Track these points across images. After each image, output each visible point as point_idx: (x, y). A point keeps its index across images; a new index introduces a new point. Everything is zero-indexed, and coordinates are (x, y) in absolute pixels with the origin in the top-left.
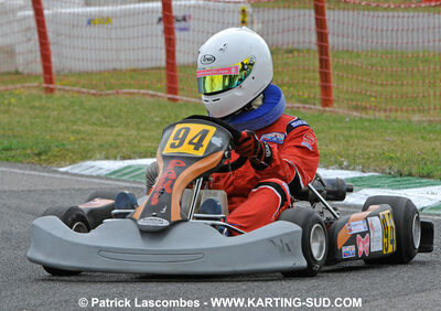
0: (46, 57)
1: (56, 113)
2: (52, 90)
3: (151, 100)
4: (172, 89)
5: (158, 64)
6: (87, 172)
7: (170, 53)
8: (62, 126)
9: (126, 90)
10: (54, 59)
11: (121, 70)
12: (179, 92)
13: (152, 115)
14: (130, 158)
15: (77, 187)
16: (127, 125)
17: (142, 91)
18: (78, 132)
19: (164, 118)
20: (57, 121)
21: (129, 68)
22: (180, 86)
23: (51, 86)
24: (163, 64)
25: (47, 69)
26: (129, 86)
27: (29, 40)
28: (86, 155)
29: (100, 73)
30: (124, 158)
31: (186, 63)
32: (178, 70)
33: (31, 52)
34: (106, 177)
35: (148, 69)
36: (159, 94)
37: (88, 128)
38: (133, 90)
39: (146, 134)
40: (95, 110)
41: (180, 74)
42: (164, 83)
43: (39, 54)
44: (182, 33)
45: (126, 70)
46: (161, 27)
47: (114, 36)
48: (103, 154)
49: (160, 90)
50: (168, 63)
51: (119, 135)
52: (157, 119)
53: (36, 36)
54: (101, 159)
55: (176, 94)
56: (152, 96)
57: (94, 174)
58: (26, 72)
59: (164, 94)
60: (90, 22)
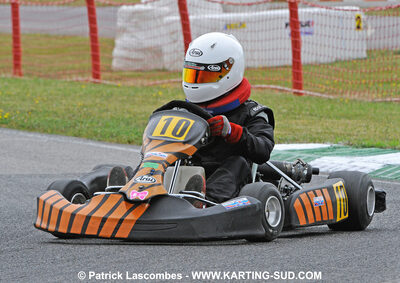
3: (280, 94)
4: (298, 85)
5: (282, 63)
7: (296, 54)
11: (254, 68)
12: (304, 87)
13: (281, 107)
17: (272, 86)
19: (291, 109)
21: (261, 66)
22: (304, 81)
24: (290, 62)
26: (261, 82)
27: (175, 41)
31: (310, 62)
32: (303, 68)
33: (177, 51)
35: (277, 67)
36: (286, 89)
38: (264, 86)
41: (304, 72)
42: (290, 80)
44: (307, 36)
45: (259, 68)
46: (288, 31)
47: (249, 39)
49: (286, 85)
50: (294, 62)
52: (285, 111)
53: (181, 38)
55: (300, 88)
56: (281, 90)
58: (172, 69)
59: (290, 89)
60: (226, 28)
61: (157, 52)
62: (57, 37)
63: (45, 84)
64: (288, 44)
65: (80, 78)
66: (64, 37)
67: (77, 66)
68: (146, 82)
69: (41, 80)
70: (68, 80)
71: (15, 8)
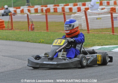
0: (88, 26)
1: (89, 37)
2: (89, 33)
3: (109, 34)
4: (113, 32)
5: (110, 27)
7: (113, 25)
8: (90, 40)
10: (89, 26)
12: (115, 33)
13: (108, 37)
14: (103, 46)
16: (103, 39)
18: (93, 41)
19: (111, 38)
20: (89, 39)
22: (115, 31)
25: (88, 28)
26: (105, 32)
27: (85, 23)
28: (94, 45)
29: (100, 29)
30: (101, 46)
32: (114, 28)
37: (95, 40)
39: (107, 41)
40: (97, 36)
43: (86, 25)
47: (101, 21)
48: (97, 45)
49: (111, 32)
50: (112, 27)
51: (101, 41)
53: (86, 22)
57: (95, 49)
58: (84, 29)
60: (97, 19)
61: (81, 25)
62: (57, 22)
63: (54, 33)
64: (111, 22)
65: (62, 32)
66: (59, 22)
67: (62, 29)
69: (53, 32)
70: (59, 32)
71: (46, 15)
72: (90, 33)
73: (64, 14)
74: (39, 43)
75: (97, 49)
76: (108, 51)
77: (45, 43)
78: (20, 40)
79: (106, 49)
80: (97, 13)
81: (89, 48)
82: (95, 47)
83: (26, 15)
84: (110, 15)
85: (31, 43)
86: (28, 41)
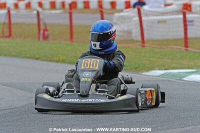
0: (142, 34)
1: (143, 54)
4: (186, 46)
6: (152, 75)
7: (186, 33)
8: (145, 59)
9: (170, 46)
10: (146, 35)
13: (178, 55)
15: (148, 79)
16: (168, 59)
18: (150, 61)
19: (182, 56)
20: (144, 57)
22: (189, 45)
23: (144, 45)
24: (183, 37)
25: (143, 38)
26: (171, 45)
28: (152, 69)
30: (165, 69)
34: (159, 76)
37: (154, 59)
38: (172, 46)
39: (174, 61)
41: (189, 41)
42: (183, 44)
43: (139, 34)
48: (158, 68)
50: (185, 37)
51: (165, 62)
54: (157, 70)
55: (188, 48)
57: (155, 75)
59: (183, 48)
61: (130, 32)
63: (82, 46)
64: (182, 29)
68: (124, 45)
69: (81, 44)
71: (71, 14)
72: (146, 47)
73: (102, 12)
74: (57, 62)
75: (158, 75)
76: (176, 79)
77: (66, 63)
78: (23, 56)
79: (173, 75)
80: (158, 13)
81: (143, 74)
82: (153, 71)
83: (35, 12)
84: (181, 16)
85: (43, 62)
86: (37, 59)
